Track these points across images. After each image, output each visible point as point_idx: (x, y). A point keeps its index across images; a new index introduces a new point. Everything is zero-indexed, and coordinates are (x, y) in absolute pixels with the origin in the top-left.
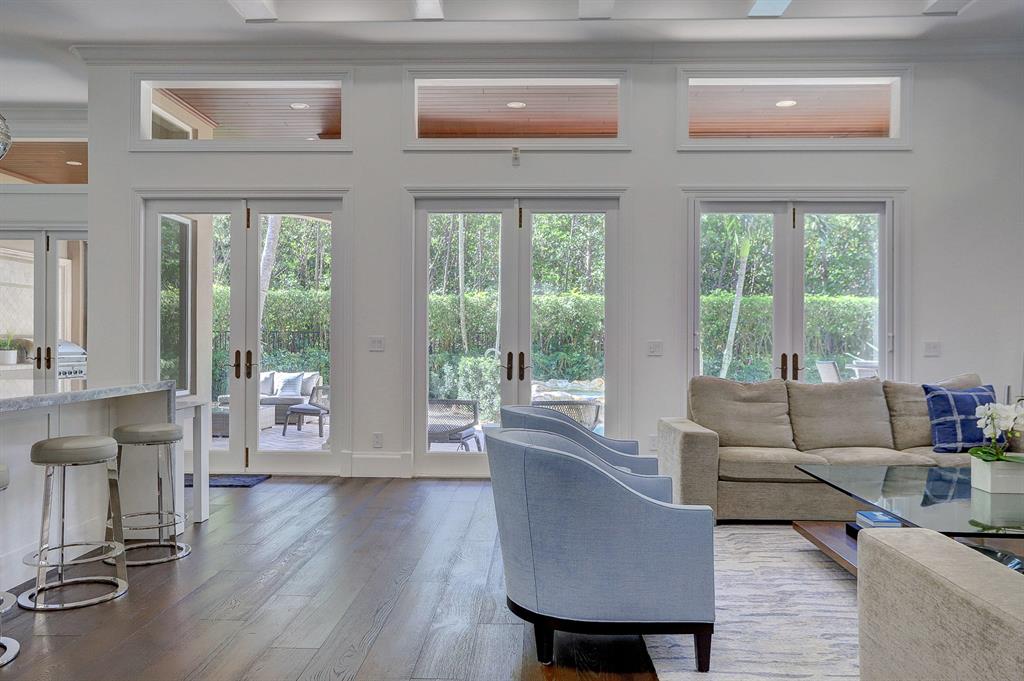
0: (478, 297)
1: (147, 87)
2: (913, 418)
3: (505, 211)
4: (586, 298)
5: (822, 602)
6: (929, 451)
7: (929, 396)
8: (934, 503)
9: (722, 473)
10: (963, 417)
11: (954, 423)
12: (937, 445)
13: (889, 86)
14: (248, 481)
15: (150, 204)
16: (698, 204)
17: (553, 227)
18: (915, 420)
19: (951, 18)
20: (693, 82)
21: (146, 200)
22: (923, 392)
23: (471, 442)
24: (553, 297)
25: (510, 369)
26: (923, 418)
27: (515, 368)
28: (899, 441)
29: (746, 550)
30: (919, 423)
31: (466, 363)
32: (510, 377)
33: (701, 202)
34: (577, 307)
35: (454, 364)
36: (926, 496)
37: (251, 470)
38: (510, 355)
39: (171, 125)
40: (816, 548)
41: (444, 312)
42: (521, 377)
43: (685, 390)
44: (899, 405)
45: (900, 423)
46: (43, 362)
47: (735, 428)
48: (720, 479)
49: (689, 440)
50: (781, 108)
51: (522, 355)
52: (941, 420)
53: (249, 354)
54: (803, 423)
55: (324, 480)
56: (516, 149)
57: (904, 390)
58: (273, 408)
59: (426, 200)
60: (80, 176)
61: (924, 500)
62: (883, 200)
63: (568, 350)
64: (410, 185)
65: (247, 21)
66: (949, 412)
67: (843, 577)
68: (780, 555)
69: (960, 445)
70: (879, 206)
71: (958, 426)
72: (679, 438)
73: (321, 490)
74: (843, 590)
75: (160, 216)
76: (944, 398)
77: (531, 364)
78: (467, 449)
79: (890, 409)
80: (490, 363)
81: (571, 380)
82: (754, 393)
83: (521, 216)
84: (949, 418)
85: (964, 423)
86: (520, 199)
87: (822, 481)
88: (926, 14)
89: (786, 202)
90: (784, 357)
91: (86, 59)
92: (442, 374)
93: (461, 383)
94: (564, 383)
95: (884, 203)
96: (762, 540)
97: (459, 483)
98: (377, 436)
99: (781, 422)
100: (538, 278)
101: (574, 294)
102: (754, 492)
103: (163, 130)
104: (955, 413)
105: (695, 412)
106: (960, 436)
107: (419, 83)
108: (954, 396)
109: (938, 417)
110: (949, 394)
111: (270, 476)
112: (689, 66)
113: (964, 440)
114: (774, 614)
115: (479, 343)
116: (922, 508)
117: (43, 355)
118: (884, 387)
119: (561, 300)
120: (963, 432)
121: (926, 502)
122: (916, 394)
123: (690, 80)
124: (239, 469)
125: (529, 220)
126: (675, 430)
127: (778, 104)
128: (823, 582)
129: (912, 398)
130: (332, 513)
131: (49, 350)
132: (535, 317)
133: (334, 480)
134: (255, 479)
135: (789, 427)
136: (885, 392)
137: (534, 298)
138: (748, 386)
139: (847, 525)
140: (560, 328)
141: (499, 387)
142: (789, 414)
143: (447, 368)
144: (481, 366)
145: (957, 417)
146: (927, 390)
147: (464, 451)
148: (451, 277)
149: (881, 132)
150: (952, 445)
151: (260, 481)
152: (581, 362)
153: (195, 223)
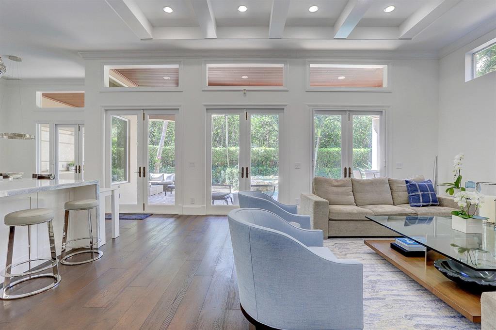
0: (232, 149)
1: (107, 68)
2: (401, 193)
3: (241, 113)
4: (268, 149)
5: (392, 288)
6: (408, 205)
7: (408, 184)
8: (409, 225)
9: (330, 218)
10: (422, 193)
11: (419, 195)
12: (412, 204)
13: (383, 69)
14: (143, 216)
15: (108, 111)
16: (314, 112)
17: (257, 127)
18: (401, 194)
19: (409, 41)
20: (312, 66)
21: (106, 110)
22: (405, 183)
23: (229, 200)
24: (257, 149)
25: (243, 174)
26: (405, 193)
27: (245, 173)
28: (395, 202)
29: (344, 253)
30: (403, 195)
31: (228, 170)
32: (243, 177)
33: (315, 110)
34: (265, 152)
35: (225, 171)
36: (406, 222)
37: (145, 212)
38: (243, 168)
39: (116, 82)
40: (375, 252)
41: (221, 153)
42: (247, 177)
43: (311, 182)
44: (394, 188)
45: (395, 195)
46: (78, 171)
47: (333, 197)
48: (329, 220)
49: (317, 204)
50: (339, 80)
51: (247, 168)
52: (413, 194)
53: (144, 168)
54: (358, 195)
55: (172, 216)
56: (245, 90)
57: (396, 182)
58: (163, 186)
59: (210, 109)
60: (81, 104)
61: (405, 223)
62: (381, 110)
63: (262, 166)
64: (205, 104)
65: (142, 40)
66: (417, 191)
67: (394, 270)
68: (360, 255)
69: (422, 204)
70: (380, 113)
71: (421, 196)
72: (313, 203)
73: (171, 220)
74: (398, 279)
75: (111, 116)
76: (414, 185)
77: (251, 172)
78: (227, 204)
79: (391, 189)
80: (236, 170)
81: (263, 176)
82: (339, 183)
83: (247, 116)
84: (417, 193)
85: (423, 195)
86: (246, 109)
87: (372, 220)
88: (400, 39)
89: (346, 111)
90: (346, 169)
91: (84, 58)
92: (221, 174)
93: (227, 177)
94: (261, 177)
95: (382, 112)
96: (348, 247)
97: (223, 217)
98: (192, 199)
99: (350, 195)
100: (252, 143)
101: (264, 148)
102: (343, 225)
103: (113, 84)
104: (419, 191)
105: (316, 191)
106: (421, 201)
107: (209, 65)
108: (418, 185)
109: (412, 193)
110: (416, 183)
111: (152, 214)
112: (310, 60)
113: (423, 202)
114: (373, 299)
115: (233, 164)
116: (404, 227)
117: (78, 168)
118: (389, 181)
119: (260, 150)
120: (423, 199)
121: (406, 225)
122: (402, 184)
123: (311, 65)
124: (141, 211)
125: (250, 117)
126: (310, 199)
127: (339, 78)
128: (386, 274)
129: (400, 185)
130: (174, 230)
131: (80, 166)
132: (251, 155)
133: (176, 216)
134: (146, 216)
135: (353, 197)
136: (389, 183)
137: (251, 149)
138: (337, 181)
139: (391, 244)
140: (259, 159)
141: (239, 179)
142: (353, 192)
143: (222, 172)
144: (233, 172)
145: (420, 193)
146: (407, 182)
147: (226, 204)
148: (224, 143)
149: (380, 86)
150: (418, 204)
151: (147, 217)
152: (266, 170)
153: (129, 121)
